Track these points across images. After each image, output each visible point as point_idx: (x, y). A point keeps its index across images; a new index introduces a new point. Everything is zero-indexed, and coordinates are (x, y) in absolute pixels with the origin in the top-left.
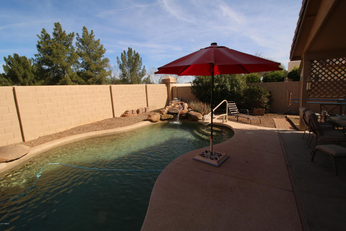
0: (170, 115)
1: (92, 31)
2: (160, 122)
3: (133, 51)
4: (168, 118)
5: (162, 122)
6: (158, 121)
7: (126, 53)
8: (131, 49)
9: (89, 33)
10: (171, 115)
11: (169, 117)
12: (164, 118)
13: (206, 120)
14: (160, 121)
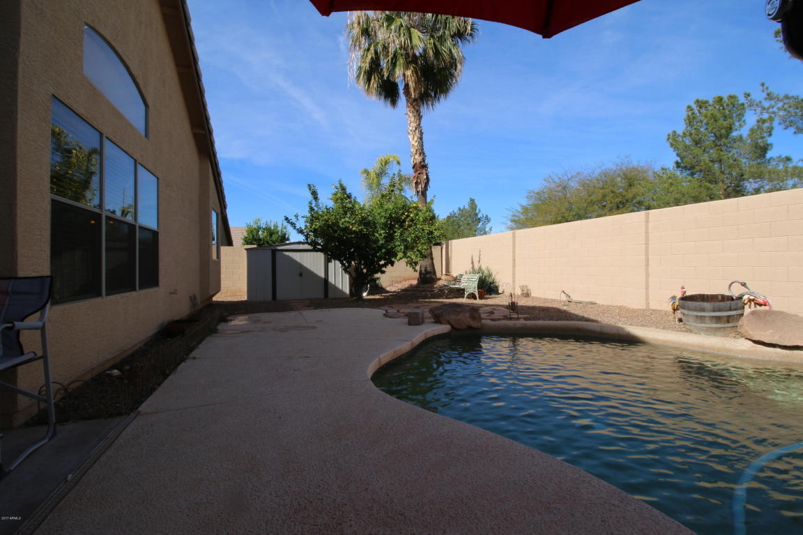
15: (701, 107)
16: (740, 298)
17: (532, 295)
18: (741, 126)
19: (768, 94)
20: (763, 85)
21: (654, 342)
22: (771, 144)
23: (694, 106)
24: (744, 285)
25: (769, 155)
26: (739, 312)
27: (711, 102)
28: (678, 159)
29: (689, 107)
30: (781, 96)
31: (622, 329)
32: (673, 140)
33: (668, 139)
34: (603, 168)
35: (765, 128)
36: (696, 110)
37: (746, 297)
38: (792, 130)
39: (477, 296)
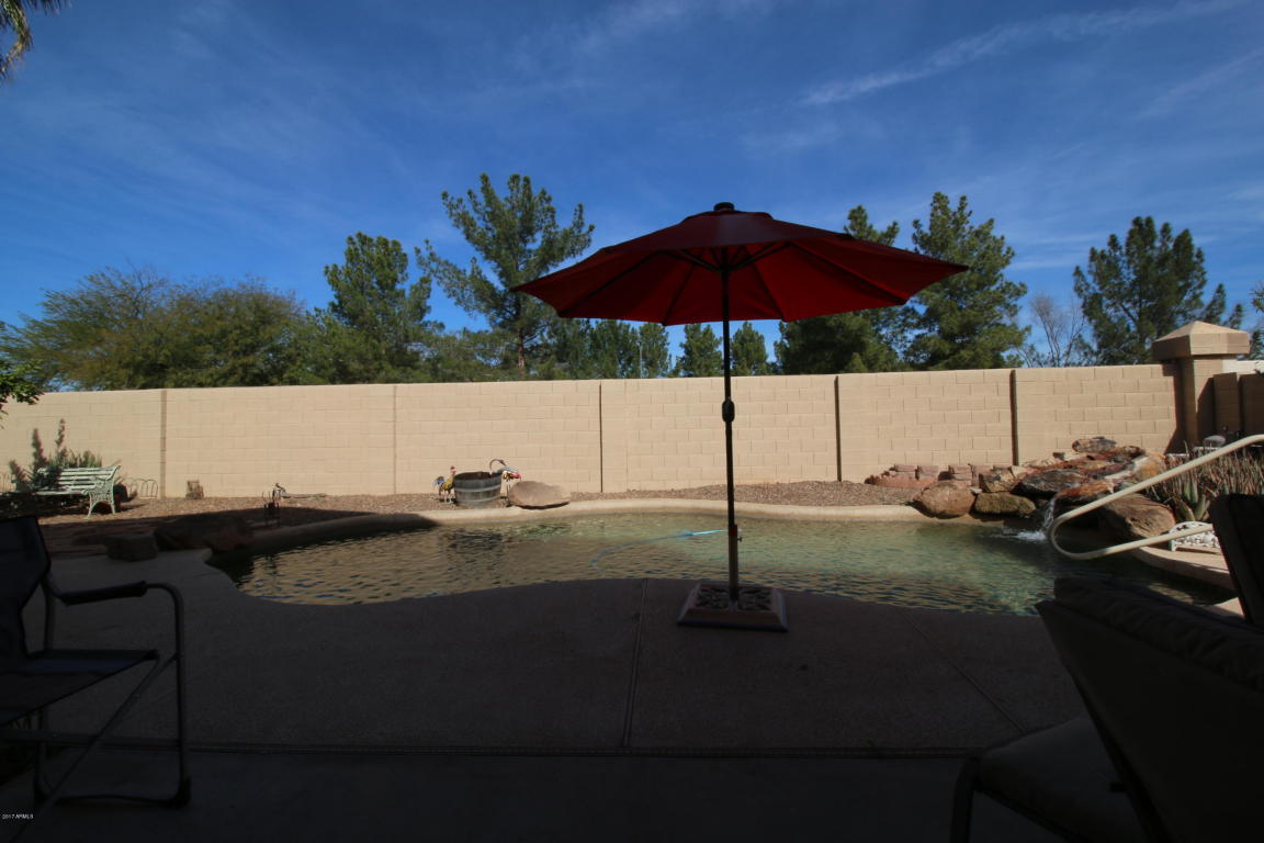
0: (1017, 499)
1: (963, 198)
2: (967, 519)
3: (1158, 226)
4: (1005, 509)
5: (978, 522)
6: (957, 516)
7: (1122, 241)
8: (1149, 221)
9: (953, 206)
10: (1025, 500)
11: (1011, 508)
12: (986, 508)
13: (1179, 549)
14: (967, 515)
15: (363, 243)
16: (500, 473)
17: (206, 495)
18: (403, 279)
19: (431, 254)
20: (427, 242)
21: (447, 523)
22: (429, 308)
23: (356, 240)
24: (502, 462)
25: (427, 318)
26: (496, 487)
27: (375, 241)
28: (336, 302)
29: (350, 239)
30: (443, 260)
31: (416, 515)
32: (333, 275)
33: (326, 273)
34: (221, 286)
35: (423, 288)
36: (358, 245)
37: (505, 472)
38: (454, 300)
39: (113, 507)
